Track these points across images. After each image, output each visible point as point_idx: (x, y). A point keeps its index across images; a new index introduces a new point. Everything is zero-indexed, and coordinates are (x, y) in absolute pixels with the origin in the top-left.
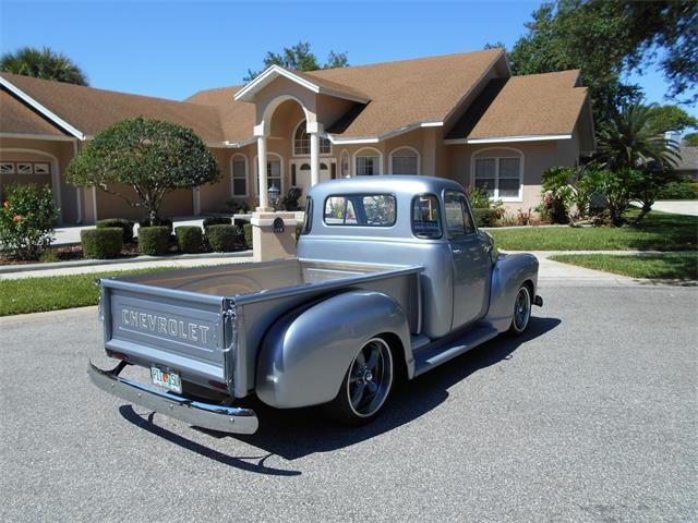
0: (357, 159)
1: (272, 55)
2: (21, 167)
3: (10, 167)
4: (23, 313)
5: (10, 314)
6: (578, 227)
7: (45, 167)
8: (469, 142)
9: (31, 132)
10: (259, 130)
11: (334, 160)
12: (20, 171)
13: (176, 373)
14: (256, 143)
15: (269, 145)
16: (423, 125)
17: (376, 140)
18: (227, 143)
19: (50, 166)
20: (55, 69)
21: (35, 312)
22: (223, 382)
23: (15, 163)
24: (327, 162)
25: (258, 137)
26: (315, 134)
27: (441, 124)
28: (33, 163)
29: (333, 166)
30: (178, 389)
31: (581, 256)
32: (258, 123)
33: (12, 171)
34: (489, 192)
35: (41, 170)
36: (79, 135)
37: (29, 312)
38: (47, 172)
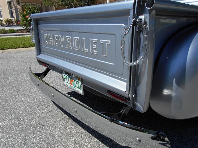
2: (33, 4)
3: (30, 4)
4: (26, 47)
5: (21, 48)
13: (79, 79)
19: (42, 4)
21: (30, 47)
22: (127, 96)
23: (31, 3)
28: (37, 3)
30: (81, 92)
35: (39, 6)
37: (28, 47)
38: (41, 6)
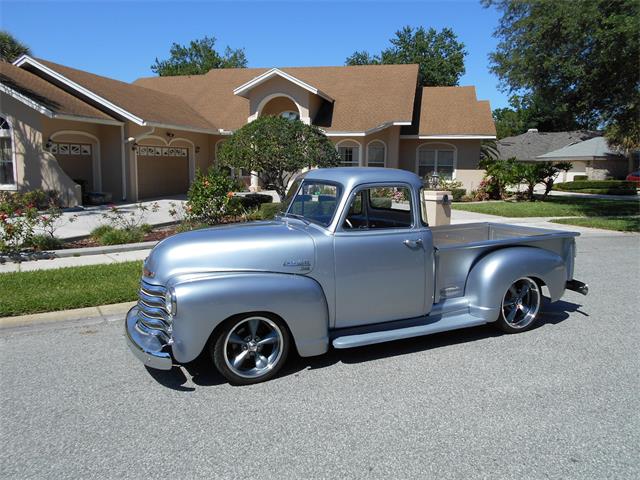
1: (178, 46)
2: (73, 148)
3: (67, 148)
7: (87, 148)
12: (73, 152)
16: (395, 124)
17: (363, 134)
18: (221, 131)
19: (91, 148)
23: (70, 144)
27: (410, 124)
28: (80, 145)
32: (252, 114)
33: (67, 152)
35: (85, 152)
36: (139, 121)
38: (89, 154)
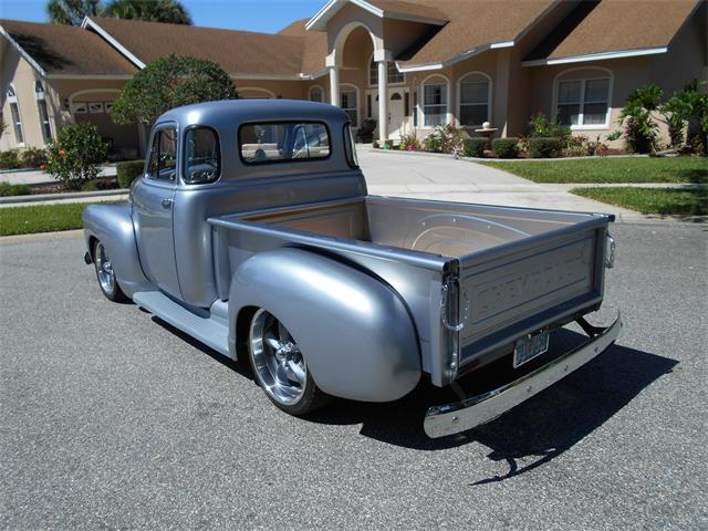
0: (425, 87)
2: (108, 106)
3: (100, 106)
6: (659, 156)
8: (549, 63)
9: (111, 73)
10: (330, 61)
11: (407, 90)
12: (108, 110)
14: (329, 75)
15: (342, 77)
16: (493, 46)
17: (440, 67)
18: (301, 75)
20: (156, 8)
23: (104, 102)
24: (401, 92)
25: (330, 68)
26: (382, 62)
27: (512, 44)
29: (407, 95)
31: (602, 189)
32: (330, 53)
33: (101, 110)
34: (572, 117)
